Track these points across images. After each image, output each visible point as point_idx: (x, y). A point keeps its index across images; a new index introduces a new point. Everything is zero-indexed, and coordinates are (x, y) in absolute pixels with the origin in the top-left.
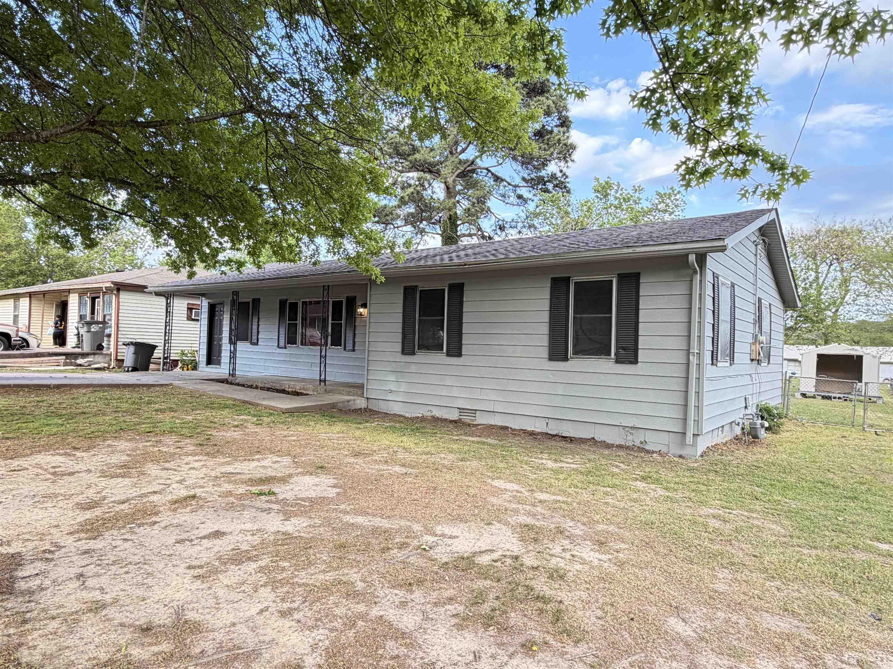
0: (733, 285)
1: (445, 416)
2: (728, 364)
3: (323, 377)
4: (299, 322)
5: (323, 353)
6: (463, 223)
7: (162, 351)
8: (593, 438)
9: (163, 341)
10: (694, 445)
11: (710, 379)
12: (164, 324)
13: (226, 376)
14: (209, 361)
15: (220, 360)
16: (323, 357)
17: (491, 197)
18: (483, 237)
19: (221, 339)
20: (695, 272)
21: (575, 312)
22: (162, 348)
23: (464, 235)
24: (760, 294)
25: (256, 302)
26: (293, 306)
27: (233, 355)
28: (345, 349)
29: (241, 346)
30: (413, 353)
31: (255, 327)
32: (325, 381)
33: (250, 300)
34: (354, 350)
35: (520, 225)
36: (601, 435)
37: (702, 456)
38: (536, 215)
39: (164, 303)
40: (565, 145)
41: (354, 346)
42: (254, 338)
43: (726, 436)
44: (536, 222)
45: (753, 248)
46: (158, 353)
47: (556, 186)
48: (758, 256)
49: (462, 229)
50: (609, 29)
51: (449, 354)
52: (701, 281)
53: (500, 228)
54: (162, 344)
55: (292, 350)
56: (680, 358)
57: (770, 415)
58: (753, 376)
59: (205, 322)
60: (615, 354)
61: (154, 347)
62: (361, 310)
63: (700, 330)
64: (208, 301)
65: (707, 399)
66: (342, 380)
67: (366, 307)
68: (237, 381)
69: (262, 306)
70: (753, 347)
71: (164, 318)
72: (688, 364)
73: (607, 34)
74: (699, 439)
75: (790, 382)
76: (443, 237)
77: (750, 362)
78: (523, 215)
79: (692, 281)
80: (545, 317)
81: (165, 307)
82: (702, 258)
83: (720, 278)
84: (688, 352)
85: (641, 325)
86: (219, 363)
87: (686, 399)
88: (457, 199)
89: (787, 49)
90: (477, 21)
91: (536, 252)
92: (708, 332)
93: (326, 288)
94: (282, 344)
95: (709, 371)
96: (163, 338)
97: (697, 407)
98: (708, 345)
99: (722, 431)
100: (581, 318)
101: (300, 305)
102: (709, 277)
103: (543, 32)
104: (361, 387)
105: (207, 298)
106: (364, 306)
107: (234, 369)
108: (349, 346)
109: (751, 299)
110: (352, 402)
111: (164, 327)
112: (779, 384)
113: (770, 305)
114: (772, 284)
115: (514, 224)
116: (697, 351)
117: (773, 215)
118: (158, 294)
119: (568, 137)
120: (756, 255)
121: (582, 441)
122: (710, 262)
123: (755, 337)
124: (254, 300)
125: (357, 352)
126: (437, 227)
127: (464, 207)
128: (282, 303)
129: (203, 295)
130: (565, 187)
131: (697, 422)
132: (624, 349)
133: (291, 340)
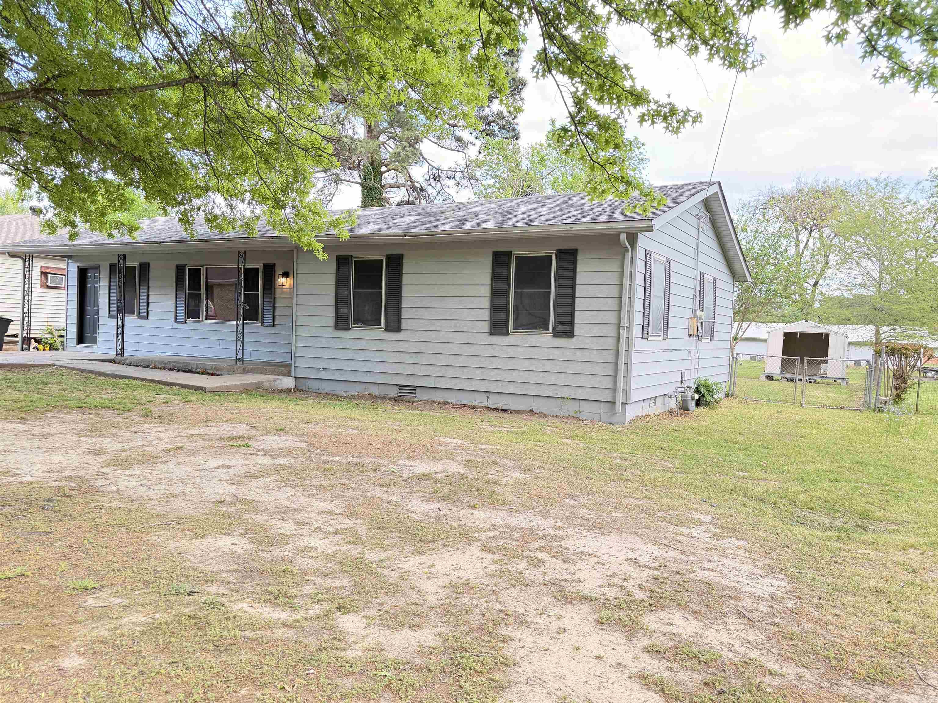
0: (668, 261)
1: (383, 393)
2: (661, 339)
3: (240, 356)
4: (203, 292)
5: (240, 329)
6: (389, 171)
7: (19, 327)
8: (532, 410)
9: (20, 315)
10: (624, 413)
11: (637, 351)
12: (21, 293)
13: (113, 357)
14: (81, 339)
15: (96, 338)
16: (240, 334)
17: (425, 140)
18: (414, 188)
19: (97, 312)
20: (627, 250)
21: (516, 287)
22: (20, 323)
23: (391, 186)
24: (702, 268)
25: (145, 268)
26: (195, 274)
27: (121, 331)
28: (262, 323)
29: (131, 320)
30: (347, 328)
31: (143, 297)
32: (242, 360)
33: (136, 264)
34: (274, 326)
35: (458, 175)
36: (538, 406)
37: (630, 423)
38: (479, 165)
39: (21, 267)
40: (514, 79)
41: (274, 320)
42: (143, 310)
43: (658, 408)
44: (479, 173)
45: (695, 222)
46: (13, 329)
47: (502, 128)
48: (701, 230)
49: (388, 178)
50: (537, 73)
51: (387, 329)
52: (632, 258)
53: (435, 178)
54: (20, 318)
55: (192, 324)
56: (611, 331)
57: (709, 391)
58: (692, 351)
59: (74, 290)
60: (553, 328)
61: (9, 321)
62: (282, 280)
63: (630, 305)
64: (77, 264)
65: (635, 370)
66: (262, 358)
67: (288, 277)
68: (128, 361)
69: (153, 273)
70: (691, 322)
71: (21, 285)
72: (618, 338)
73: (537, 77)
74: (628, 407)
75: (737, 359)
76: (363, 187)
77: (688, 337)
78: (463, 163)
79: (624, 258)
80: (486, 292)
81: (21, 272)
82: (633, 238)
83: (653, 255)
84: (619, 326)
85: (577, 301)
86: (95, 341)
87: (616, 370)
88: (381, 139)
89: (641, 125)
90: (432, 50)
91: (478, 224)
92: (638, 306)
93: (242, 255)
94: (181, 318)
95: (638, 344)
96: (20, 310)
97: (626, 377)
98: (638, 319)
99: (655, 403)
100: (521, 293)
101: (203, 272)
102: (640, 254)
103: (488, 59)
104: (288, 365)
105: (77, 261)
106: (286, 275)
107: (122, 349)
108: (268, 320)
109: (691, 273)
110: (279, 381)
111: (21, 297)
112: (726, 361)
113: (715, 279)
114: (719, 257)
115: (451, 174)
116: (627, 325)
117: (714, 189)
118: (12, 255)
119: (517, 70)
120: (698, 229)
121: (521, 412)
122: (642, 240)
123: (694, 312)
124: (141, 265)
125: (277, 327)
126: (356, 173)
127: (391, 150)
128: (180, 270)
129: (70, 257)
130: (513, 130)
131: (625, 391)
132: (562, 323)
133: (193, 313)
